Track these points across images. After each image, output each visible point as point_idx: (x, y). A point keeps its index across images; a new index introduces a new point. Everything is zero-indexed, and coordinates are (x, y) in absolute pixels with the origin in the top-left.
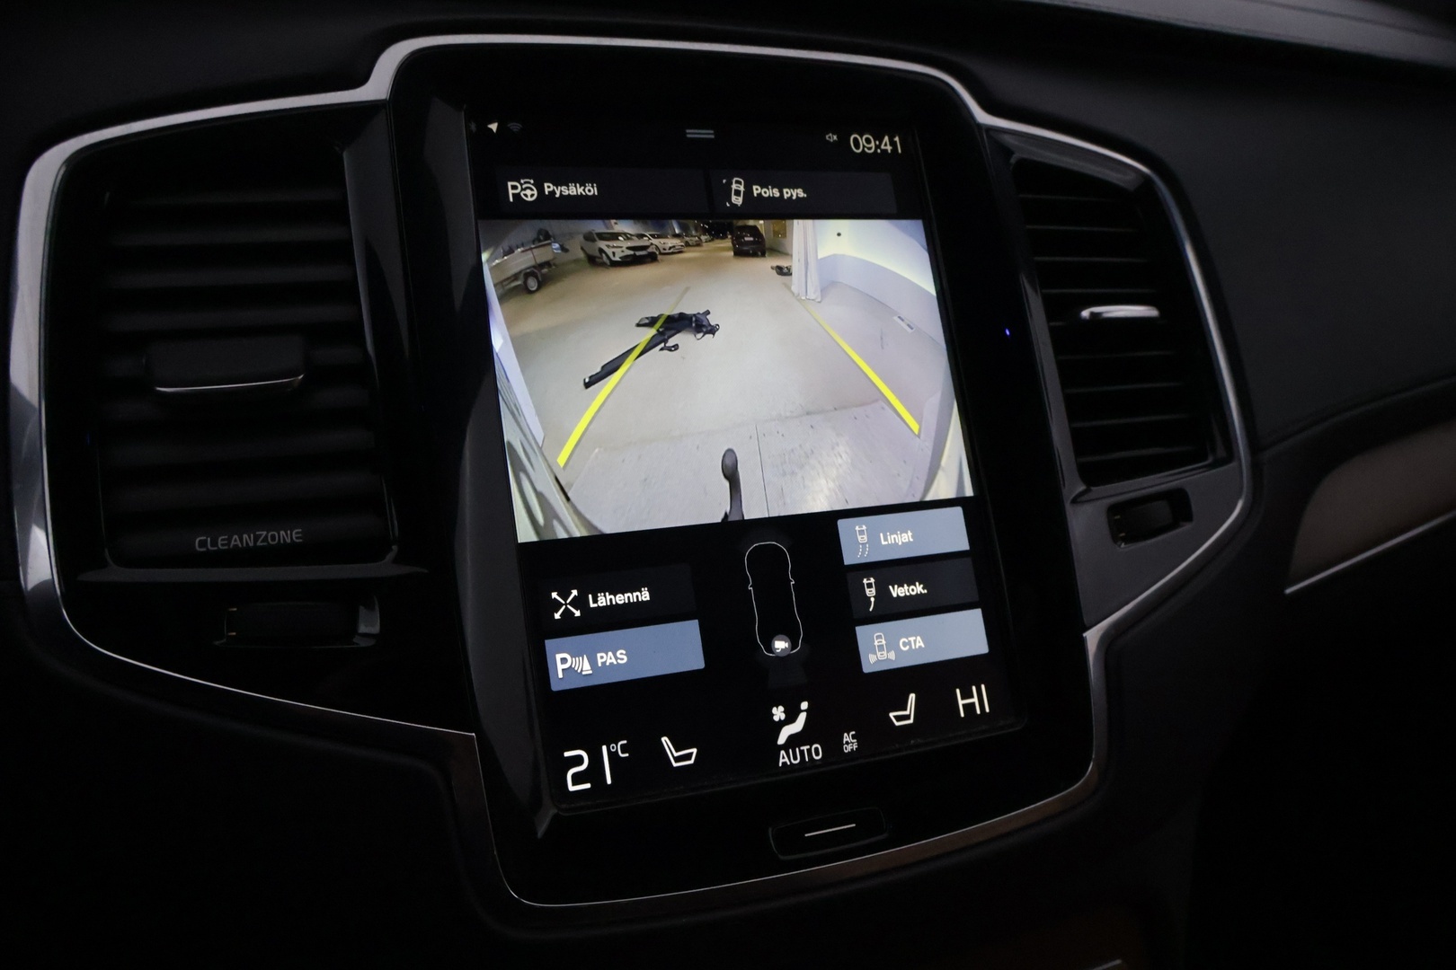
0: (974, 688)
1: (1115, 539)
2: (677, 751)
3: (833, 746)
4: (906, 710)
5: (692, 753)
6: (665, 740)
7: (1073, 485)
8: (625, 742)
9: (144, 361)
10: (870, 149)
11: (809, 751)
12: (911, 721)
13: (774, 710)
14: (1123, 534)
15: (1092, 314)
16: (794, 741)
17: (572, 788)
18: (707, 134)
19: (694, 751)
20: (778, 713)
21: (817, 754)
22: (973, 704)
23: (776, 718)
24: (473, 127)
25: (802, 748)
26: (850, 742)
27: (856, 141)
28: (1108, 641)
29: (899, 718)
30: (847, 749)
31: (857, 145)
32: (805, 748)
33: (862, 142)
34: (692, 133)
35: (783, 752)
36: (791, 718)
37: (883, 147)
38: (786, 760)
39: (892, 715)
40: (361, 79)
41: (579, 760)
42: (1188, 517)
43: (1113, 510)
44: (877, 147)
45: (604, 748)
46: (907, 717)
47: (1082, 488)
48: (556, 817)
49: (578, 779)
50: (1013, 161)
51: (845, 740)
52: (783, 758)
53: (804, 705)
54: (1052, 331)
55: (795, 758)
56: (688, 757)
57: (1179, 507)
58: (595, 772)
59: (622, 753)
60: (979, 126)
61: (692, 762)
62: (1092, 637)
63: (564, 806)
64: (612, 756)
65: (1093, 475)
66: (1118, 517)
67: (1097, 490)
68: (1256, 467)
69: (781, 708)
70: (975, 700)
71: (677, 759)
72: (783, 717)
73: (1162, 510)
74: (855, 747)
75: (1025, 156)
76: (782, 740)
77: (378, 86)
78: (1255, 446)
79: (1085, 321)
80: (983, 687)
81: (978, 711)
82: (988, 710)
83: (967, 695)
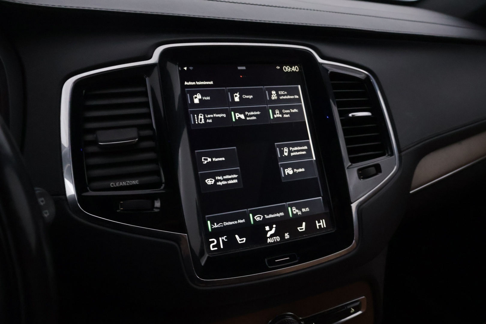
0: (321, 221)
1: (360, 178)
2: (240, 239)
3: (282, 237)
4: (302, 227)
5: (244, 240)
6: (237, 236)
7: (347, 163)
8: (226, 237)
9: (95, 136)
10: (289, 70)
11: (276, 238)
12: (304, 230)
13: (266, 227)
14: (362, 177)
15: (353, 115)
16: (272, 236)
17: (212, 249)
18: (244, 68)
19: (245, 239)
20: (267, 228)
21: (278, 239)
22: (321, 225)
23: (266, 230)
24: (180, 69)
26: (287, 236)
27: (285, 68)
28: (359, 207)
29: (301, 229)
30: (286, 238)
31: (285, 70)
32: (275, 238)
33: (287, 68)
34: (239, 68)
36: (271, 230)
37: (292, 70)
39: (298, 228)
40: (150, 58)
41: (213, 242)
42: (380, 172)
43: (359, 170)
44: (291, 70)
45: (220, 238)
46: (303, 229)
47: (350, 164)
48: (208, 258)
49: (214, 247)
50: (329, 72)
51: (285, 235)
52: (269, 241)
53: (274, 226)
54: (341, 120)
55: (272, 241)
56: (243, 240)
57: (378, 169)
58: (218, 245)
59: (226, 239)
60: (319, 63)
61: (244, 242)
62: (354, 206)
63: (210, 254)
64: (223, 240)
65: (353, 161)
66: (360, 172)
67: (354, 165)
68: (400, 157)
70: (321, 224)
71: (240, 241)
72: (269, 229)
73: (373, 170)
75: (332, 71)
76: (268, 235)
77: (155, 59)
78: (400, 151)
79: (350, 117)
80: (324, 220)
81: (322, 227)
82: (325, 226)
83: (319, 222)
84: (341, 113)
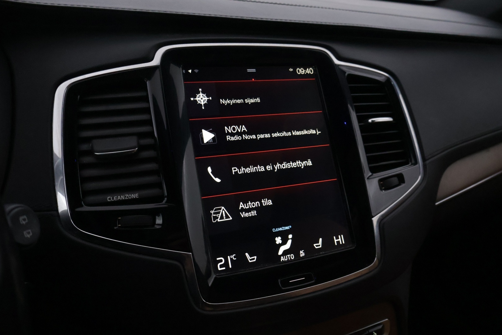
0: (339, 236)
1: (381, 189)
2: (250, 257)
3: (297, 255)
4: (319, 243)
5: (255, 258)
6: (247, 254)
7: (367, 173)
8: (235, 255)
9: (91, 145)
10: (303, 73)
11: (290, 256)
12: (321, 247)
13: (276, 239)
14: (383, 188)
15: (372, 121)
16: (285, 253)
17: (219, 269)
18: (254, 70)
20: (278, 240)
21: (292, 257)
22: (339, 241)
23: (277, 243)
24: (184, 71)
25: (288, 256)
26: (302, 253)
27: (298, 70)
28: (380, 221)
29: (317, 246)
30: (301, 256)
31: (299, 72)
32: (289, 256)
33: (300, 70)
34: (249, 70)
35: (282, 257)
37: (307, 72)
38: (283, 259)
39: (315, 245)
40: (151, 59)
41: (221, 261)
42: (404, 182)
43: (380, 181)
44: (305, 72)
45: (229, 257)
46: (319, 246)
47: (370, 174)
48: (215, 278)
49: (221, 266)
50: (346, 75)
51: (300, 253)
52: (282, 259)
53: (290, 237)
54: (360, 127)
55: (286, 259)
56: (254, 259)
57: (401, 179)
58: (226, 264)
59: (234, 258)
60: (336, 65)
62: (375, 220)
63: (217, 274)
64: (231, 259)
65: (374, 170)
66: (382, 183)
67: (375, 175)
68: (425, 166)
70: (340, 240)
71: (251, 260)
72: (280, 242)
73: (395, 180)
74: (304, 255)
75: (350, 73)
76: (280, 253)
77: (156, 61)
78: (424, 159)
79: (370, 123)
80: (342, 236)
81: (341, 243)
82: (344, 243)
83: (337, 238)
84: (360, 119)
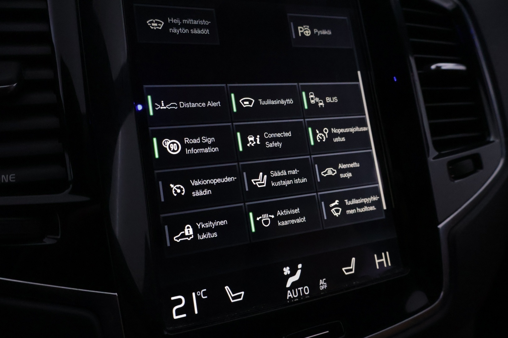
0: (383, 254)
1: (450, 178)
2: (233, 294)
3: (314, 286)
4: (350, 266)
5: (241, 294)
6: (227, 288)
7: (433, 153)
8: (205, 290)
11: (303, 290)
12: (353, 272)
13: (284, 269)
14: (453, 175)
15: (437, 67)
16: (295, 285)
17: (175, 317)
19: (243, 293)
20: (287, 271)
21: (307, 291)
22: (383, 262)
23: (285, 273)
25: (299, 289)
26: (323, 284)
29: (347, 271)
30: (322, 288)
32: (300, 289)
35: (289, 291)
36: (293, 273)
38: (291, 295)
39: (343, 269)
41: (179, 301)
42: (481, 167)
43: (450, 163)
45: (194, 294)
46: (351, 270)
47: (436, 154)
49: (179, 312)
51: (320, 283)
52: (289, 295)
53: (300, 266)
55: (295, 295)
56: (239, 296)
58: (188, 307)
59: (204, 296)
61: (241, 299)
63: (171, 328)
64: (198, 298)
65: (439, 146)
66: (452, 167)
69: (288, 268)
70: (384, 260)
71: (234, 298)
72: (289, 272)
73: (470, 164)
74: (326, 287)
76: (288, 285)
79: (433, 70)
80: (387, 253)
81: (385, 265)
82: (390, 264)
83: (380, 257)
